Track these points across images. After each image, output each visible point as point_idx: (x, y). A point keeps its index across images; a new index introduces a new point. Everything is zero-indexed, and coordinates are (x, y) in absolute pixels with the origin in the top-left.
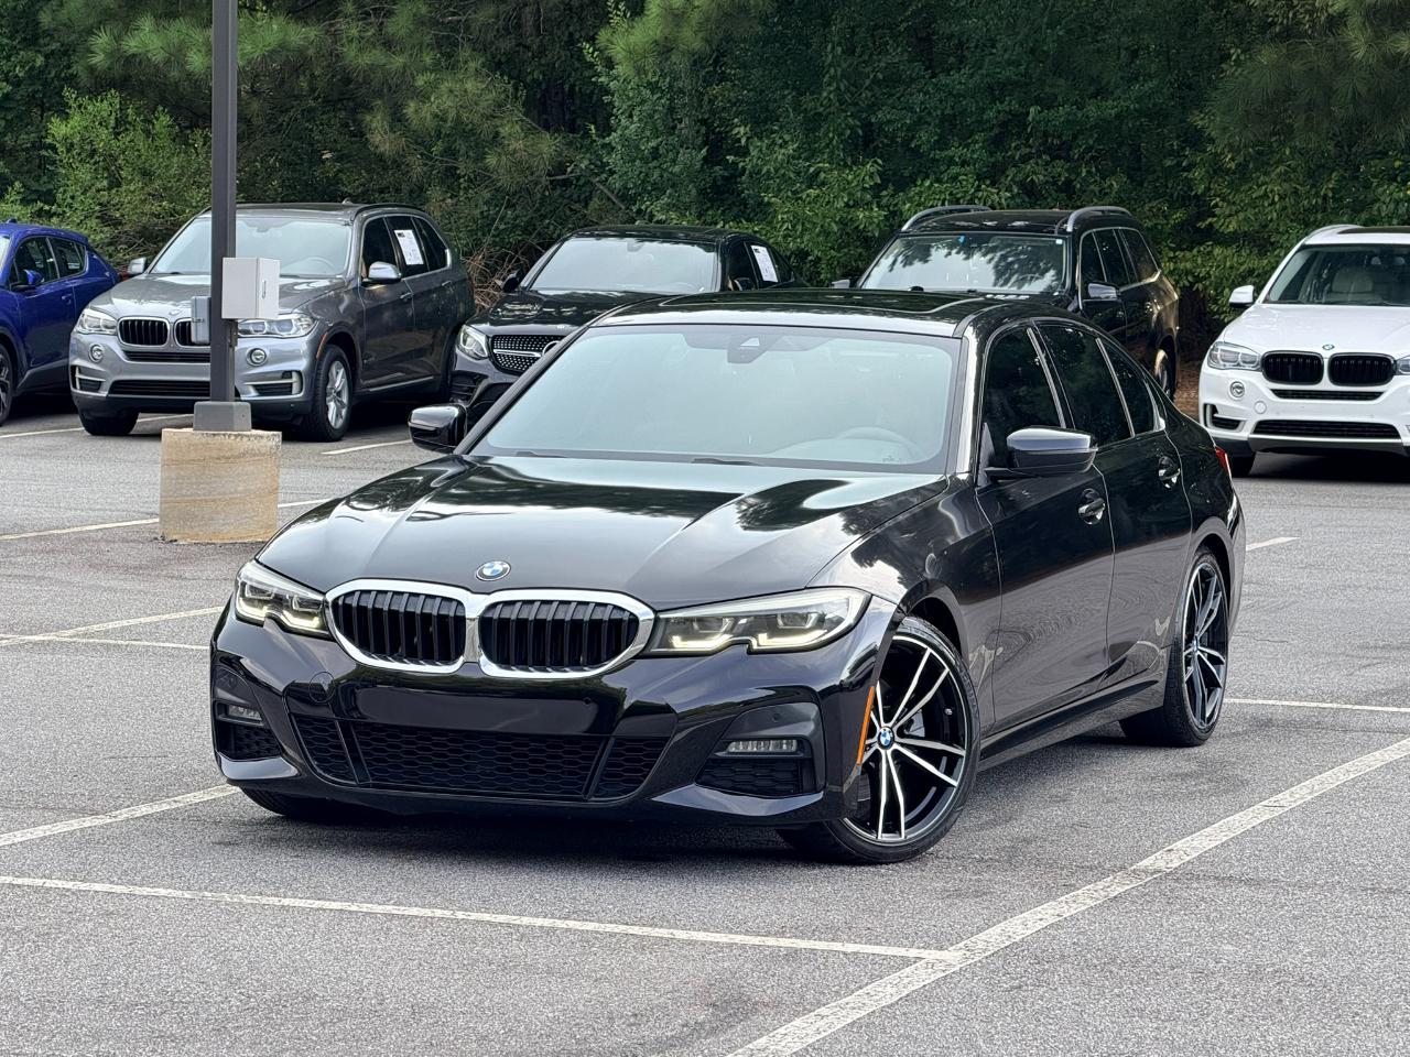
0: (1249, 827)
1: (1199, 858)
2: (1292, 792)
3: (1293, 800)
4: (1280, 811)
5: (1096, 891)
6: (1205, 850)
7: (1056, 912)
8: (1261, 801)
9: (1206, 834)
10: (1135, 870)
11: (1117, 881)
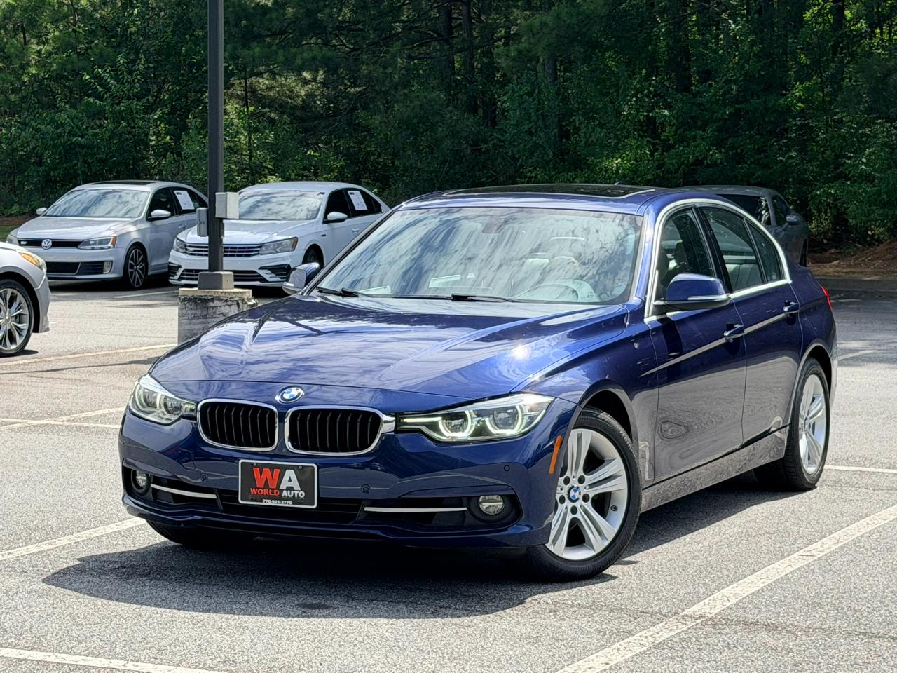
0: (783, 574)
1: (736, 604)
2: (823, 543)
3: (822, 549)
4: (810, 560)
5: (646, 637)
6: (744, 596)
7: (606, 660)
8: (798, 551)
9: (749, 581)
10: (685, 615)
11: (666, 626)
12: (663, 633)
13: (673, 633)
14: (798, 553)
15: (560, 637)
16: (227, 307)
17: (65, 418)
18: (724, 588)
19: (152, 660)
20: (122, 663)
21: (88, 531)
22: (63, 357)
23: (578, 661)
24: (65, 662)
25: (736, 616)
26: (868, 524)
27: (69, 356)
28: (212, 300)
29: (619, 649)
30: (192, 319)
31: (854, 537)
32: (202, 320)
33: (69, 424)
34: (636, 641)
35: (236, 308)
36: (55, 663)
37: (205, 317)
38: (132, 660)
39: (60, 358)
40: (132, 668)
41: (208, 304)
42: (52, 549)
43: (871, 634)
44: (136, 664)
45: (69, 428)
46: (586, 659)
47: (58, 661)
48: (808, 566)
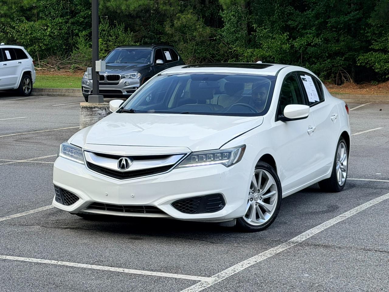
1: (312, 237)
2: (351, 212)
3: (350, 214)
4: (344, 218)
5: (273, 251)
6: (315, 234)
7: (256, 260)
8: (340, 215)
9: (318, 228)
10: (290, 242)
11: (282, 246)
12: (280, 249)
13: (284, 249)
14: (340, 216)
15: (237, 251)
17: (31, 159)
18: (307, 230)
19: (69, 260)
20: (56, 262)
21: (42, 208)
22: (30, 133)
23: (244, 260)
24: (33, 261)
25: (311, 242)
26: (370, 203)
27: (33, 132)
29: (261, 256)
30: (86, 116)
31: (364, 209)
32: (90, 116)
33: (33, 162)
34: (269, 252)
35: (105, 111)
36: (28, 262)
38: (60, 261)
39: (29, 133)
40: (60, 264)
41: (92, 109)
42: (27, 215)
43: (366, 249)
44: (62, 262)
45: (33, 164)
46: (247, 260)
47: (29, 261)
48: (343, 221)
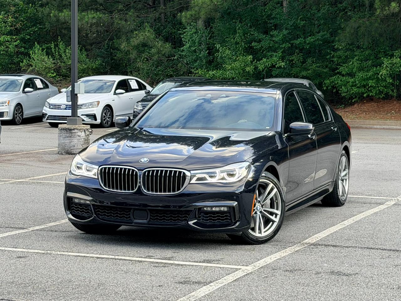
0: (335, 231)
3: (348, 223)
4: (344, 226)
5: (292, 249)
6: (323, 236)
7: (280, 255)
9: (324, 232)
10: (303, 243)
12: (297, 248)
13: (300, 248)
14: (339, 224)
16: (80, 133)
18: (315, 235)
28: (74, 129)
29: (283, 252)
30: (65, 138)
34: (289, 250)
37: (71, 137)
46: (273, 255)
48: (344, 228)
